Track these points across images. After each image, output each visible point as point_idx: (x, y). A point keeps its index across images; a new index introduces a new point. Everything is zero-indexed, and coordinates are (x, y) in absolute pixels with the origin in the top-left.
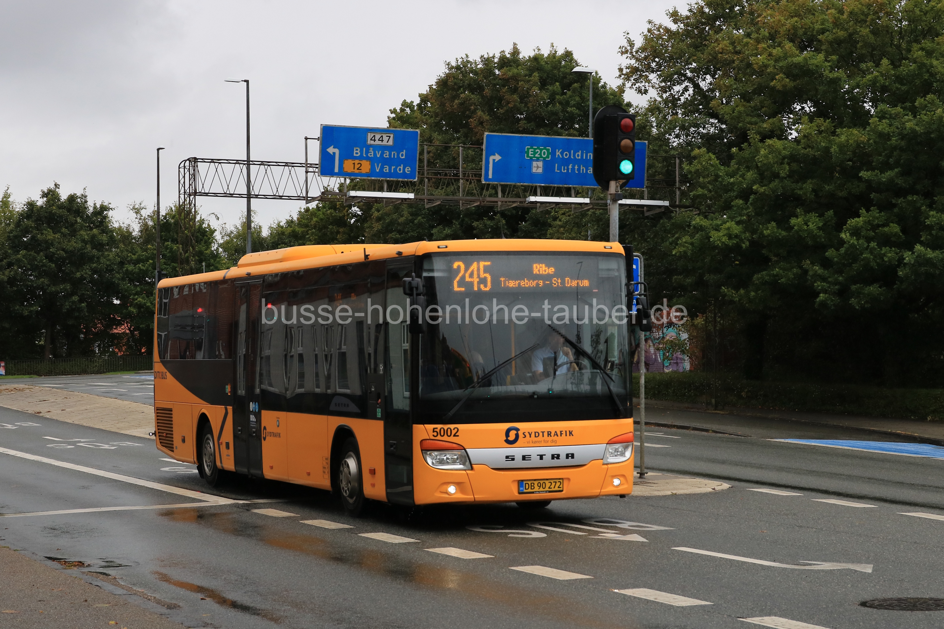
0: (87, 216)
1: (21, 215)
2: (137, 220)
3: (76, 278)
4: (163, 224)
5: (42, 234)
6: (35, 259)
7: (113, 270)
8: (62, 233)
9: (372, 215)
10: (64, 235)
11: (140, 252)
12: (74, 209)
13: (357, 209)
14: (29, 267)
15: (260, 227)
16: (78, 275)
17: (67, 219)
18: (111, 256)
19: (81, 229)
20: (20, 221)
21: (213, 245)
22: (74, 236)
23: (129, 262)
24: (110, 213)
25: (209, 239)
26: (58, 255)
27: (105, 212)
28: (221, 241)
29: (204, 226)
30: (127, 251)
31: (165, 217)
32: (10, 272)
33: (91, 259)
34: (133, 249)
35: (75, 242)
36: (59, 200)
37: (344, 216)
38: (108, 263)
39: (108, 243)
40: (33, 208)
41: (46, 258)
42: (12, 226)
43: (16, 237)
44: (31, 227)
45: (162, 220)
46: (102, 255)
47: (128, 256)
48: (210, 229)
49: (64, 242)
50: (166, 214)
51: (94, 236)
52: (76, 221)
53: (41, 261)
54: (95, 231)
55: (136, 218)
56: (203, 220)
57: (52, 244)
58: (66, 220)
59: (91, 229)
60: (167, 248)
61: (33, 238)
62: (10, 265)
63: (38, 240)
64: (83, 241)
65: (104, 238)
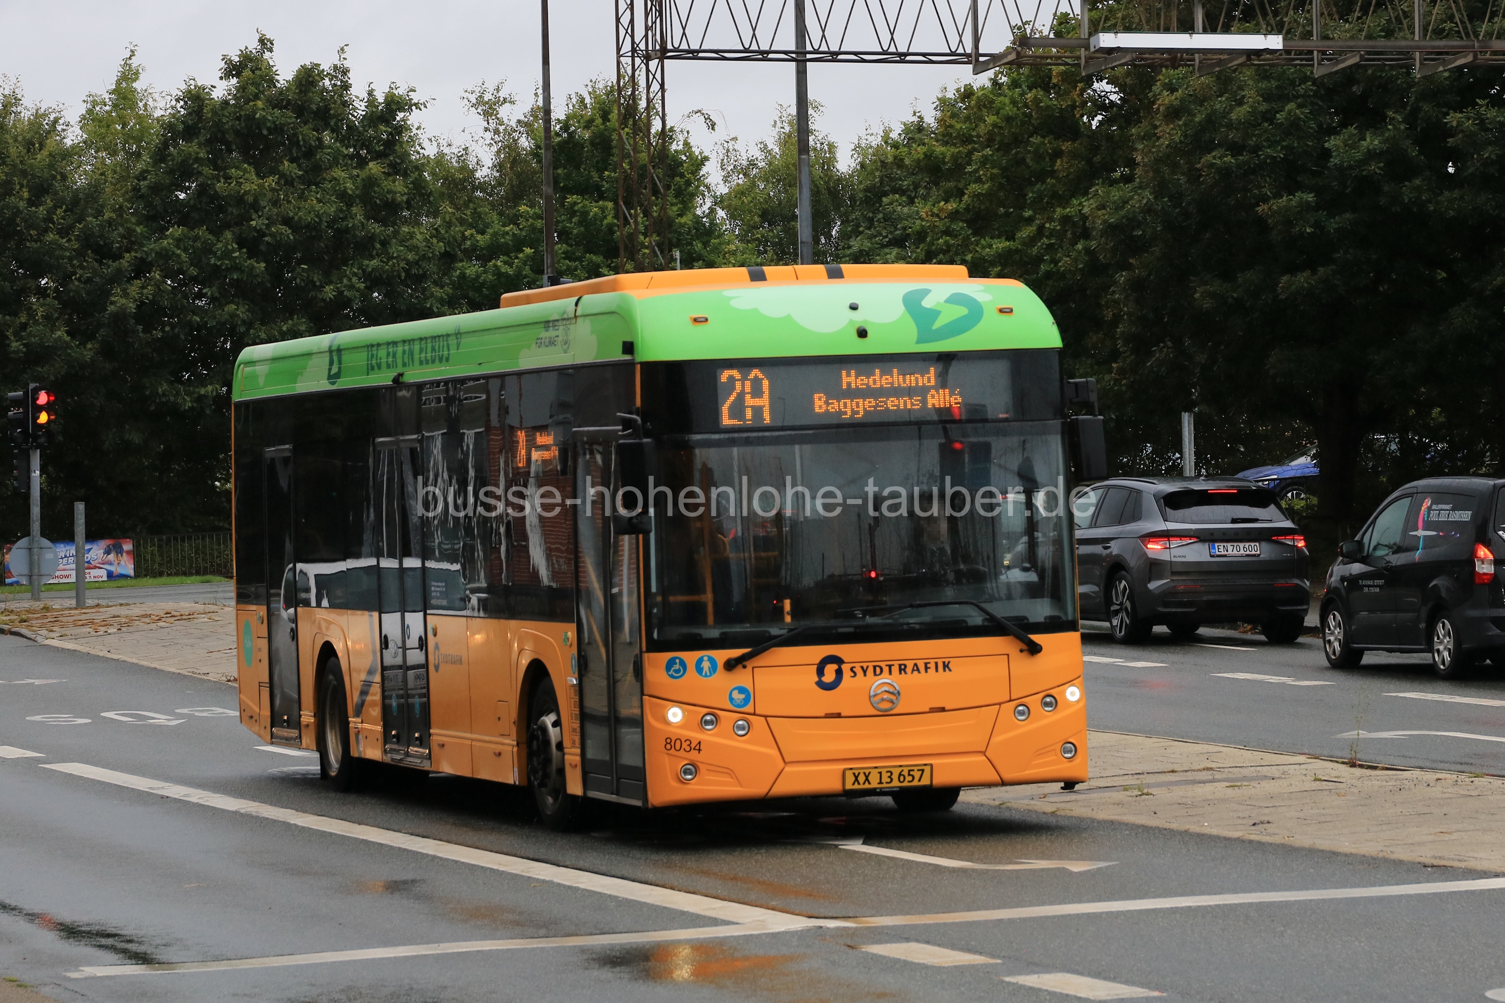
0: (351, 127)
1: (170, 127)
2: (488, 135)
3: (324, 300)
4: (559, 143)
5: (227, 178)
6: (208, 250)
7: (423, 277)
8: (282, 175)
9: (1154, 103)
10: (288, 181)
11: (497, 227)
12: (314, 107)
13: (1109, 88)
14: (193, 271)
15: (831, 147)
16: (329, 292)
17: (295, 135)
18: (419, 237)
19: (335, 163)
20: (166, 145)
21: (699, 200)
22: (317, 185)
23: (471, 253)
24: (414, 118)
25: (688, 183)
26: (272, 235)
27: (400, 115)
28: (723, 190)
29: (674, 147)
30: (462, 222)
31: (566, 127)
32: (143, 287)
33: (365, 246)
34: (477, 215)
35: (319, 201)
36: (272, 82)
37: (1073, 107)
38: (410, 256)
39: (408, 202)
40: (201, 107)
41: (241, 243)
42: (146, 157)
43: (155, 189)
44: (197, 160)
45: (557, 134)
46: (396, 233)
47: (464, 238)
48: (691, 156)
49: (289, 202)
50: (568, 117)
51: (370, 183)
52: (320, 140)
53: (227, 254)
54: (374, 167)
55: (486, 129)
56: (672, 129)
57: (255, 206)
58: (294, 141)
59: (362, 163)
60: (572, 213)
61: (203, 190)
62: (141, 269)
63: (216, 196)
64: (343, 196)
65: (399, 187)
